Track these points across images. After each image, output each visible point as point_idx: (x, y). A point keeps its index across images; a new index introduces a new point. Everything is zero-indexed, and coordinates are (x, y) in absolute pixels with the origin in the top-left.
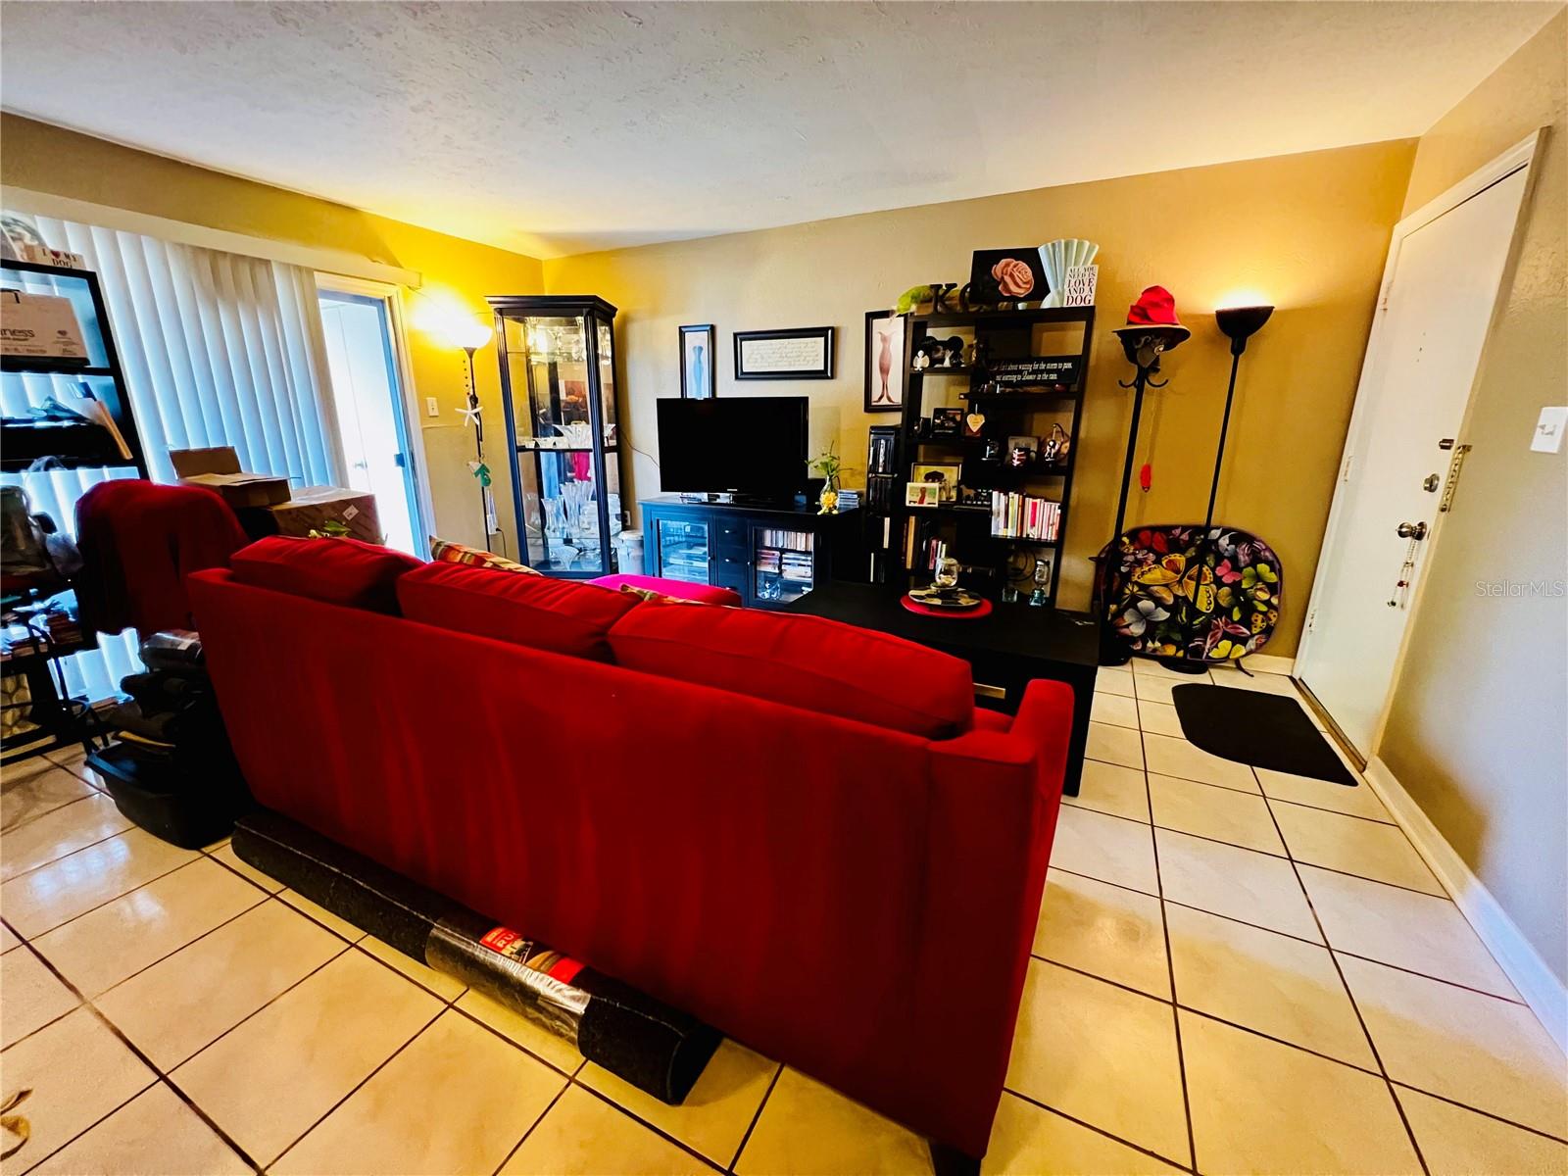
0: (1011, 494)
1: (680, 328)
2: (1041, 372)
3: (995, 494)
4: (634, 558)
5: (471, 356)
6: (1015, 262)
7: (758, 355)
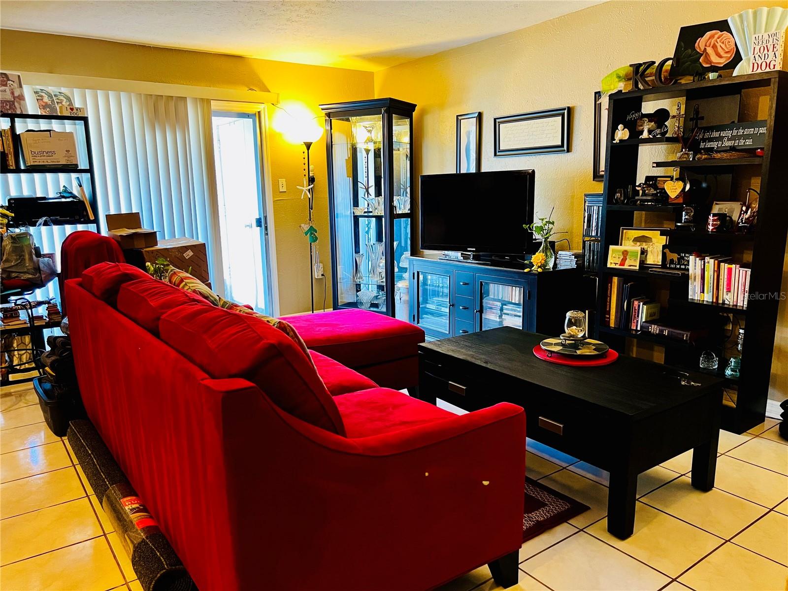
0: (707, 259)
1: (457, 116)
2: (739, 137)
3: (692, 258)
4: (404, 301)
5: (308, 148)
6: (720, 33)
7: (511, 136)
